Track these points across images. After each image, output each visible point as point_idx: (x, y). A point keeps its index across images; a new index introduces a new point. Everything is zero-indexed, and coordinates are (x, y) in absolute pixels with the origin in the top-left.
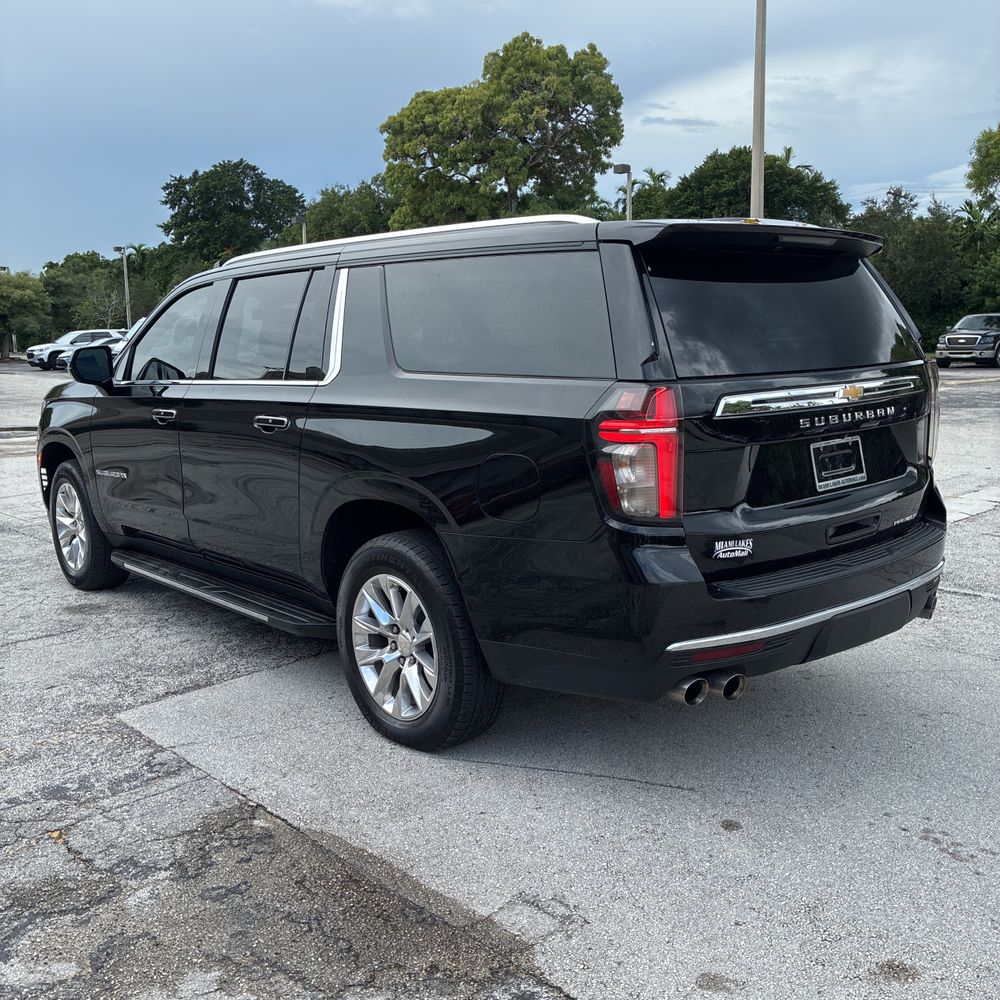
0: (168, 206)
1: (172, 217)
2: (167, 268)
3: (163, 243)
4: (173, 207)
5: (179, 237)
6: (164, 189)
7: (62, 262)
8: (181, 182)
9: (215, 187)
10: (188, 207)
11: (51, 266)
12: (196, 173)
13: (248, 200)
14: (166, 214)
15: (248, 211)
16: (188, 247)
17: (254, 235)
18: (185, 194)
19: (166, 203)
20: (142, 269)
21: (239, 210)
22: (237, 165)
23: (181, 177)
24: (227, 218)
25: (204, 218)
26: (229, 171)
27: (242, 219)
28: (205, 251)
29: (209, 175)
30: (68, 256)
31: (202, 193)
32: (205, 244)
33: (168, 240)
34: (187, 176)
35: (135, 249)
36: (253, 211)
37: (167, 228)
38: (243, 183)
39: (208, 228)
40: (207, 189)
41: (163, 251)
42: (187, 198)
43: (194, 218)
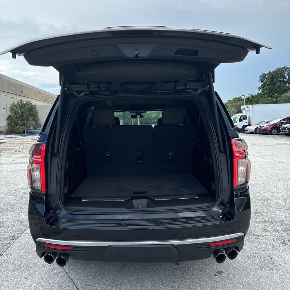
0: (261, 82)
1: (261, 85)
2: (258, 100)
3: (258, 93)
4: (262, 82)
5: (263, 91)
6: (260, 77)
7: (232, 99)
8: (265, 75)
9: (275, 75)
10: (267, 82)
11: (229, 101)
12: (270, 72)
13: (286, 78)
14: (260, 84)
15: (286, 81)
16: (265, 94)
17: (286, 89)
18: (266, 78)
19: (260, 81)
20: (252, 101)
21: (283, 81)
22: (283, 68)
23: (265, 74)
24: (278, 84)
25: (271, 85)
26: (280, 70)
27: (283, 84)
28: (270, 94)
29: (274, 72)
30: (234, 98)
31: (271, 77)
32: (270, 93)
33: (260, 92)
34: (267, 73)
35: (251, 95)
36: (287, 81)
37: (259, 89)
38: (285, 73)
39: (272, 88)
40: (273, 76)
41: (259, 95)
42: (266, 79)
43: (268, 85)
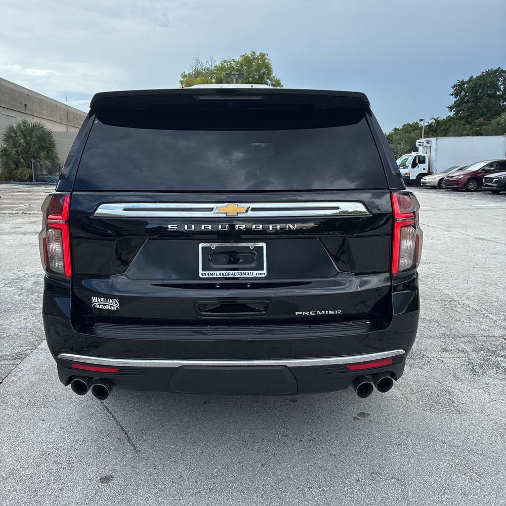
0: (454, 96)
1: (455, 102)
2: (447, 129)
3: (449, 116)
4: (456, 97)
5: (457, 113)
6: (453, 87)
7: (401, 128)
8: (463, 83)
9: (480, 84)
10: (465, 96)
11: (396, 129)
12: (472, 77)
13: (499, 90)
14: (452, 100)
15: (499, 96)
16: (461, 118)
17: (499, 109)
18: (463, 89)
19: (453, 95)
20: (436, 130)
21: (493, 96)
22: (496, 71)
23: (462, 81)
24: (485, 100)
25: (473, 102)
26: (490, 75)
27: (493, 101)
28: (469, 119)
29: (478, 78)
30: (405, 125)
31: (472, 88)
32: (470, 116)
33: (451, 114)
34: (466, 80)
35: (435, 120)
36: (502, 96)
37: (451, 108)
38: (498, 80)
39: (473, 107)
40: (476, 85)
41: (450, 119)
42: (464, 91)
43: (468, 102)
